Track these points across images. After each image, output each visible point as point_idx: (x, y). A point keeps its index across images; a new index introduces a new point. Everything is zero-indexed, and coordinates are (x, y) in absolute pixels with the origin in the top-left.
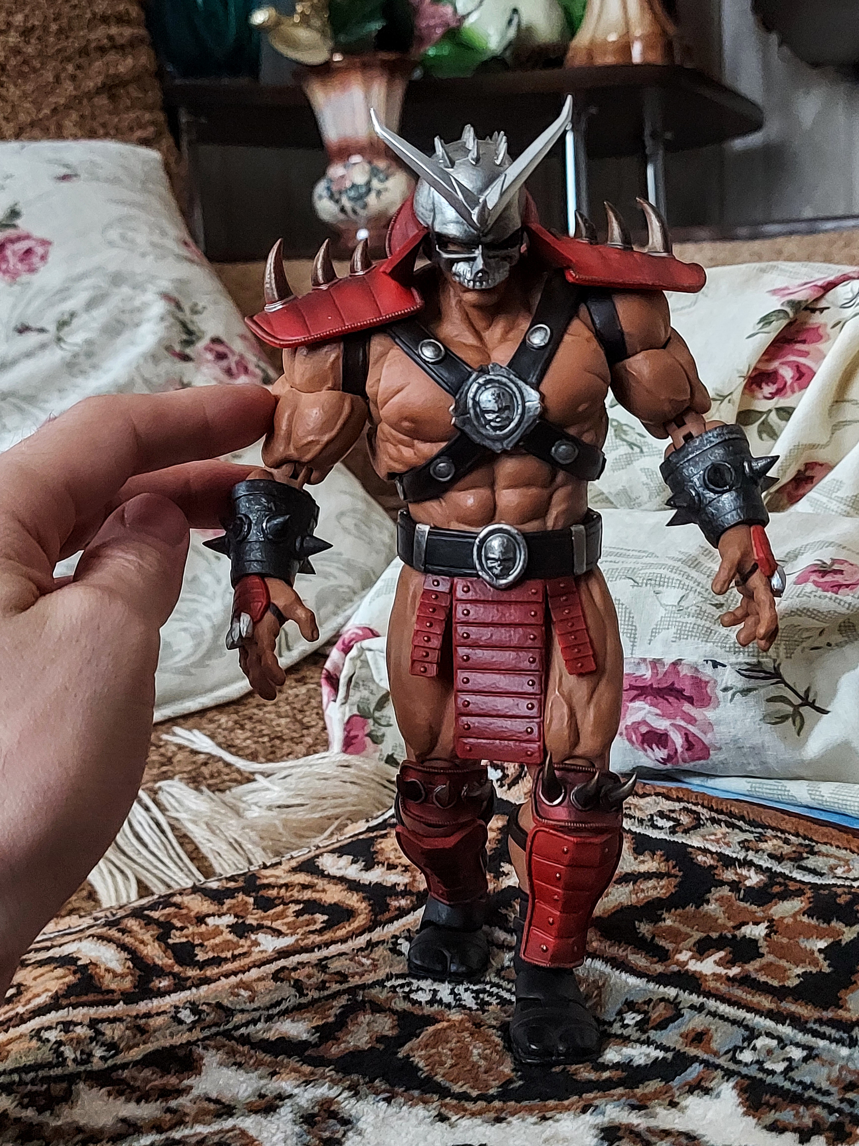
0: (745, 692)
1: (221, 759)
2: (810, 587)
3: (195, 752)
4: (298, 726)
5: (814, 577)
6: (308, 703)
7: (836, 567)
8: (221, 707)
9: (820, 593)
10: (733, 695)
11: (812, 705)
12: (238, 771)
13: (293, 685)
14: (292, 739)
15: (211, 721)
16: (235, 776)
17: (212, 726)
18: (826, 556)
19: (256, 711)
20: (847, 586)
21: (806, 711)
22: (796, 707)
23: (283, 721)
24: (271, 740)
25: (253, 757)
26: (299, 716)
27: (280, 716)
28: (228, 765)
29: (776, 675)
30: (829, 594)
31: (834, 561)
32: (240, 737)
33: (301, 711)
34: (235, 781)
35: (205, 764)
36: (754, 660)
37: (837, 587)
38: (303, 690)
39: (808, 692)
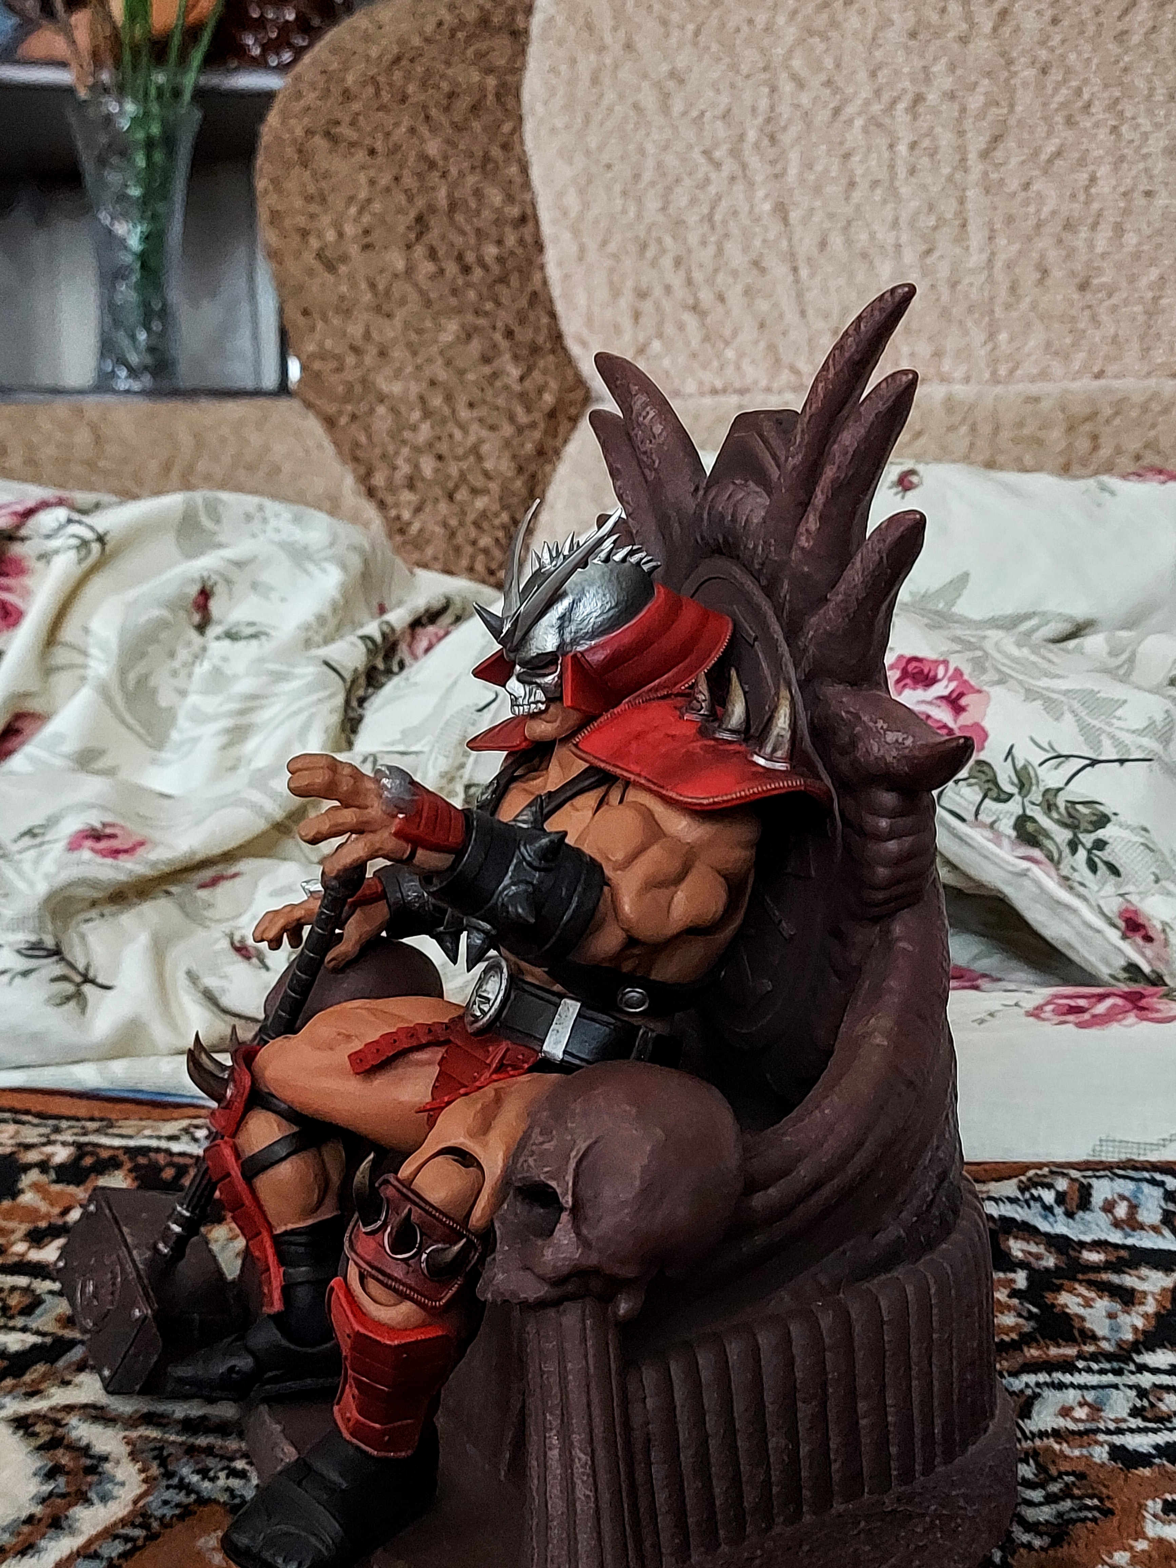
0: (25, 974)
2: (86, 854)
5: (89, 843)
7: (108, 831)
9: (99, 860)
10: (13, 978)
11: (93, 982)
18: (94, 819)
20: (126, 851)
21: (87, 988)
22: (78, 985)
29: (56, 952)
30: (109, 861)
31: (104, 825)
36: (33, 938)
37: (115, 853)
39: (87, 968)
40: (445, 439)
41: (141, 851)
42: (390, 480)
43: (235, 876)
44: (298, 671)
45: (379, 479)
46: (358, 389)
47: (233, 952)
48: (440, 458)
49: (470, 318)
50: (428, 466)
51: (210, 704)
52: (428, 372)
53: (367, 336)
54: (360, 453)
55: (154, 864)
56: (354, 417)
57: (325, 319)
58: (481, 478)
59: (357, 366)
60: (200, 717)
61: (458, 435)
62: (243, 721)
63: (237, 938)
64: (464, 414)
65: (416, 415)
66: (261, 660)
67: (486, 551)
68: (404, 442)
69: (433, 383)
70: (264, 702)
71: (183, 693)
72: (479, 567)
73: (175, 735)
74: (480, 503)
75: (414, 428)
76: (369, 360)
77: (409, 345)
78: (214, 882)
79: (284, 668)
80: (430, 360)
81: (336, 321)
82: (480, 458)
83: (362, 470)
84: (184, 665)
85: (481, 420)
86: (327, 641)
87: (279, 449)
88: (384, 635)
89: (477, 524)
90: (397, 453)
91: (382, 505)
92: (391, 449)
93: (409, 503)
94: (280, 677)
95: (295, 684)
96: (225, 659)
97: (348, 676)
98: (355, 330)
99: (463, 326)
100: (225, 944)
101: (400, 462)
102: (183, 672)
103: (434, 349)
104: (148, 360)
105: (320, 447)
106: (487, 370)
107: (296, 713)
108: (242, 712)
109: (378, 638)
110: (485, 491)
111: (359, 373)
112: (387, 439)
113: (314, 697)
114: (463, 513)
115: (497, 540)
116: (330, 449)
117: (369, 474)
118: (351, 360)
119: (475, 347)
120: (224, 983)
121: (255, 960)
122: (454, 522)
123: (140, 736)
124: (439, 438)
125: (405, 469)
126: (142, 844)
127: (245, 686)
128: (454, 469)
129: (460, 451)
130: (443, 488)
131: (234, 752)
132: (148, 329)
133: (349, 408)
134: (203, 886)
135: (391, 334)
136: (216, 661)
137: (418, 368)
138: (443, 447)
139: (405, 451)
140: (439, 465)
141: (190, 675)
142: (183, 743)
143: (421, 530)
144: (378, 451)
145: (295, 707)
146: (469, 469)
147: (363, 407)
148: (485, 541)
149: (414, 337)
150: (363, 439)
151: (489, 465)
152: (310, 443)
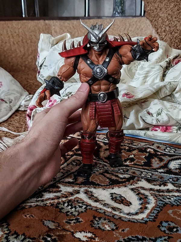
1: (9, 132)
3: (4, 131)
4: (20, 125)
5: (125, 96)
6: (20, 120)
7: (128, 94)
8: (4, 122)
9: (127, 98)
11: (126, 117)
12: (13, 134)
13: (15, 116)
14: (20, 127)
15: (3, 125)
16: (13, 135)
17: (4, 126)
18: (126, 92)
19: (11, 122)
22: (124, 118)
23: (17, 124)
24: (17, 128)
25: (15, 131)
26: (20, 123)
27: (16, 123)
28: (11, 133)
30: (129, 99)
31: (128, 93)
32: (10, 127)
33: (20, 122)
34: (14, 136)
35: (6, 133)
37: (130, 97)
38: (18, 117)
39: (125, 115)
40: (171, 24)
41: (133, 97)
42: (161, 31)
43: (147, 101)
44: (156, 67)
45: (159, 31)
46: (156, 16)
47: (147, 114)
48: (170, 27)
49: (176, 3)
50: (167, 28)
51: (141, 72)
52: (168, 12)
53: (158, 7)
54: (156, 26)
55: (136, 99)
56: (155, 20)
57: (151, 4)
58: (176, 30)
59: (156, 12)
60: (139, 74)
61: (173, 23)
62: (147, 75)
63: (148, 111)
64: (174, 19)
65: (166, 20)
66: (150, 65)
67: (177, 43)
68: (164, 24)
69: (169, 14)
70: (150, 72)
71: (136, 70)
72: (175, 45)
73: (135, 77)
74: (176, 35)
75: (165, 22)
76: (158, 11)
77: (165, 8)
78: (144, 102)
79: (154, 67)
80: (169, 10)
81: (153, 4)
82: (176, 27)
83: (156, 29)
84: (137, 65)
85: (177, 20)
86: (160, 62)
87: (142, 26)
88: (169, 61)
89: (175, 38)
90: (162, 26)
91: (159, 35)
92: (161, 26)
93: (164, 35)
94: (153, 68)
95: (155, 69)
96: (143, 65)
97: (164, 68)
98: (156, 6)
99: (174, 4)
100: (146, 112)
101: (163, 28)
102: (136, 67)
103: (170, 8)
104: (121, 11)
105: (149, 25)
106: (178, 12)
107: (155, 74)
108: (147, 74)
109: (168, 61)
110: (177, 33)
111: (157, 13)
112: (161, 24)
113: (159, 71)
114: (173, 36)
115: (179, 41)
116: (151, 26)
117: (157, 30)
118: (155, 11)
119: (176, 8)
120: (146, 119)
121: (151, 115)
122: (171, 38)
123: (129, 77)
124: (170, 24)
125: (164, 29)
126: (134, 96)
127: (147, 69)
128: (172, 29)
129: (173, 26)
130: (170, 32)
131: (145, 80)
132: (121, 6)
133: (154, 19)
134: (142, 103)
135: (162, 6)
136: (142, 65)
137: (167, 12)
138: (170, 25)
139: (164, 26)
140: (170, 28)
141: (138, 67)
142: (137, 78)
143: (166, 39)
144: (159, 26)
145: (155, 73)
146: (175, 29)
147: (157, 19)
148: (177, 41)
149: (166, 6)
150: (157, 24)
151: (178, 28)
152: (148, 25)
